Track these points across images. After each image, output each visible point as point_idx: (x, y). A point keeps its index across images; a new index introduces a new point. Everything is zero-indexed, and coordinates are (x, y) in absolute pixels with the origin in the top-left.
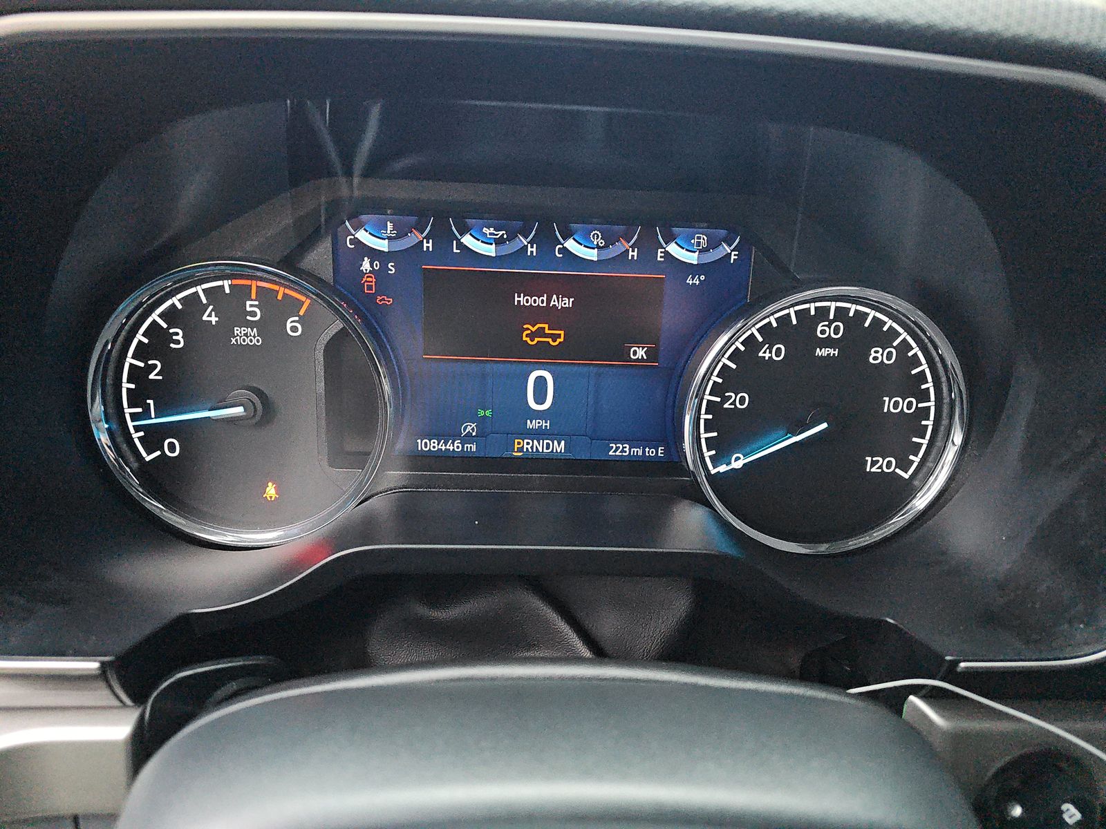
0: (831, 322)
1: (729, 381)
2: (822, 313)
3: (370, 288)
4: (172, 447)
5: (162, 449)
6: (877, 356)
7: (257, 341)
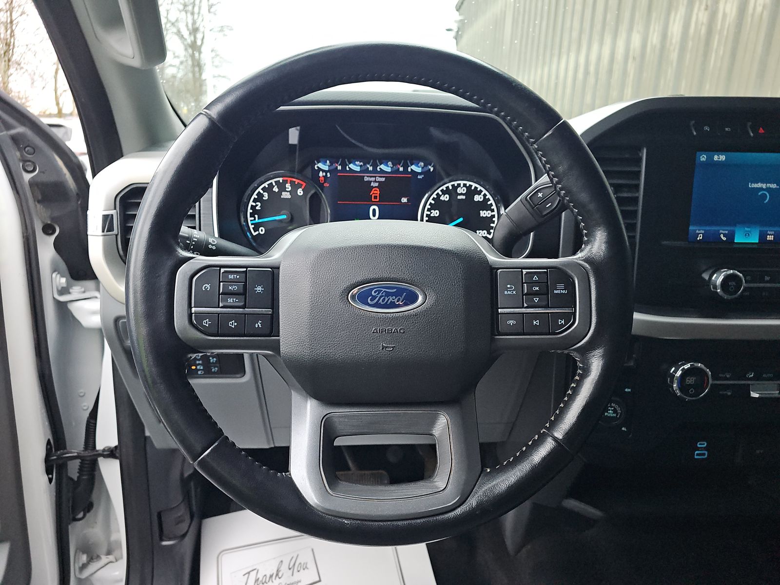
0: (462, 188)
1: (433, 207)
2: (459, 185)
3: (322, 181)
4: (262, 230)
5: (258, 231)
6: (477, 198)
7: (289, 197)
